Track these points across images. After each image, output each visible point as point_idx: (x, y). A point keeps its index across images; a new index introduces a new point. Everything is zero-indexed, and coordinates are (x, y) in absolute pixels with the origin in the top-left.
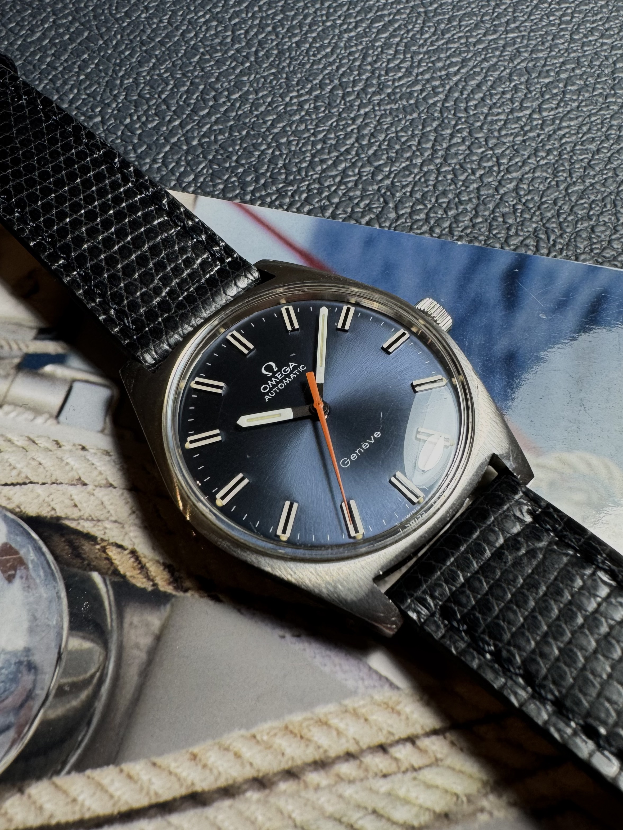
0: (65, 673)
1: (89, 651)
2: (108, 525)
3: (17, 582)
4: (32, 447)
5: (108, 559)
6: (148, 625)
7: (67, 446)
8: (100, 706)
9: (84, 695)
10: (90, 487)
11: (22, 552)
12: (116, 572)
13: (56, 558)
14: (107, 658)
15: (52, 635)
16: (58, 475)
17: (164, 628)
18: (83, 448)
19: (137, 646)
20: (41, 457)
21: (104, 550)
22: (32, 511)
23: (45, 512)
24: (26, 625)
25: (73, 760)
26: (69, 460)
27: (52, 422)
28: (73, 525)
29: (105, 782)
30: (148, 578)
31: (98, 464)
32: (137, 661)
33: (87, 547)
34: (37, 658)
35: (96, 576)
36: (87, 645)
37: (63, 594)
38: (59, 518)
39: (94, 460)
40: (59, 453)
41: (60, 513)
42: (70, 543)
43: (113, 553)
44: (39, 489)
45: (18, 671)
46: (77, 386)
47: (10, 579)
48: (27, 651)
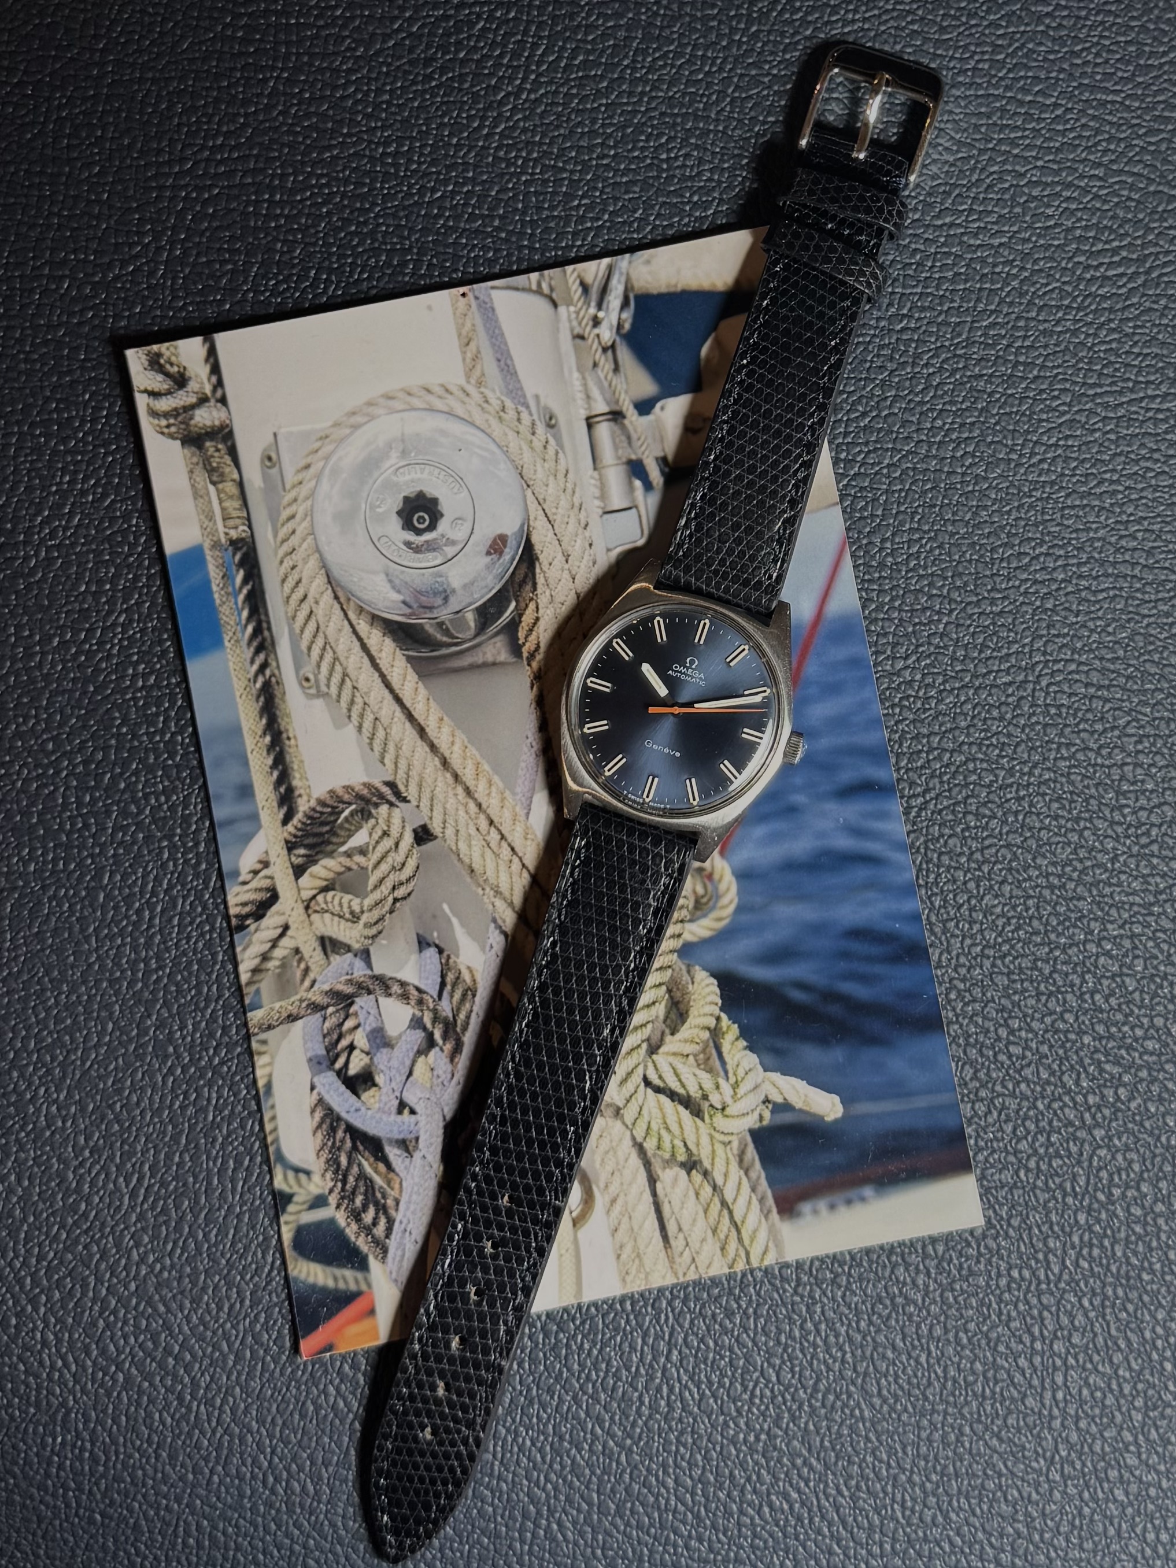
0: (451, 621)
1: (469, 628)
2: (548, 593)
3: (488, 559)
4: (576, 509)
5: (527, 606)
6: (499, 653)
7: (587, 533)
8: (444, 651)
9: (445, 639)
10: (566, 566)
11: (507, 550)
12: (521, 615)
13: (513, 573)
14: (470, 640)
15: (468, 600)
16: (565, 541)
17: (502, 664)
18: (591, 545)
19: (484, 654)
20: (572, 521)
21: (531, 599)
22: (535, 539)
23: (537, 548)
24: (466, 581)
25: (411, 653)
26: (579, 541)
27: (600, 511)
28: (538, 570)
29: (409, 678)
30: (526, 637)
31: (584, 561)
32: (475, 659)
33: (528, 587)
34: (452, 599)
35: (513, 604)
36: (472, 624)
37: (494, 591)
38: (538, 559)
39: (586, 557)
40: (581, 530)
41: (541, 557)
42: (526, 576)
43: (532, 606)
44: (551, 534)
45: (440, 593)
46: (634, 510)
47: (488, 553)
48: (454, 591)
